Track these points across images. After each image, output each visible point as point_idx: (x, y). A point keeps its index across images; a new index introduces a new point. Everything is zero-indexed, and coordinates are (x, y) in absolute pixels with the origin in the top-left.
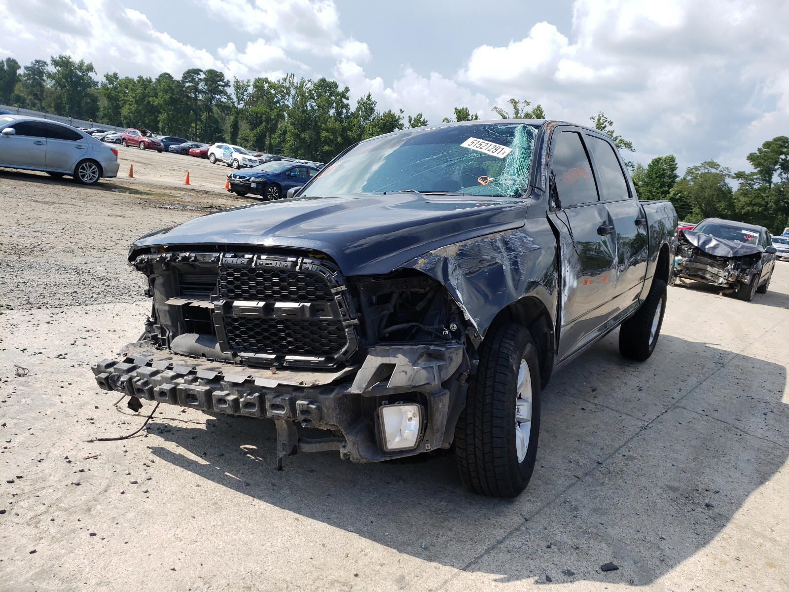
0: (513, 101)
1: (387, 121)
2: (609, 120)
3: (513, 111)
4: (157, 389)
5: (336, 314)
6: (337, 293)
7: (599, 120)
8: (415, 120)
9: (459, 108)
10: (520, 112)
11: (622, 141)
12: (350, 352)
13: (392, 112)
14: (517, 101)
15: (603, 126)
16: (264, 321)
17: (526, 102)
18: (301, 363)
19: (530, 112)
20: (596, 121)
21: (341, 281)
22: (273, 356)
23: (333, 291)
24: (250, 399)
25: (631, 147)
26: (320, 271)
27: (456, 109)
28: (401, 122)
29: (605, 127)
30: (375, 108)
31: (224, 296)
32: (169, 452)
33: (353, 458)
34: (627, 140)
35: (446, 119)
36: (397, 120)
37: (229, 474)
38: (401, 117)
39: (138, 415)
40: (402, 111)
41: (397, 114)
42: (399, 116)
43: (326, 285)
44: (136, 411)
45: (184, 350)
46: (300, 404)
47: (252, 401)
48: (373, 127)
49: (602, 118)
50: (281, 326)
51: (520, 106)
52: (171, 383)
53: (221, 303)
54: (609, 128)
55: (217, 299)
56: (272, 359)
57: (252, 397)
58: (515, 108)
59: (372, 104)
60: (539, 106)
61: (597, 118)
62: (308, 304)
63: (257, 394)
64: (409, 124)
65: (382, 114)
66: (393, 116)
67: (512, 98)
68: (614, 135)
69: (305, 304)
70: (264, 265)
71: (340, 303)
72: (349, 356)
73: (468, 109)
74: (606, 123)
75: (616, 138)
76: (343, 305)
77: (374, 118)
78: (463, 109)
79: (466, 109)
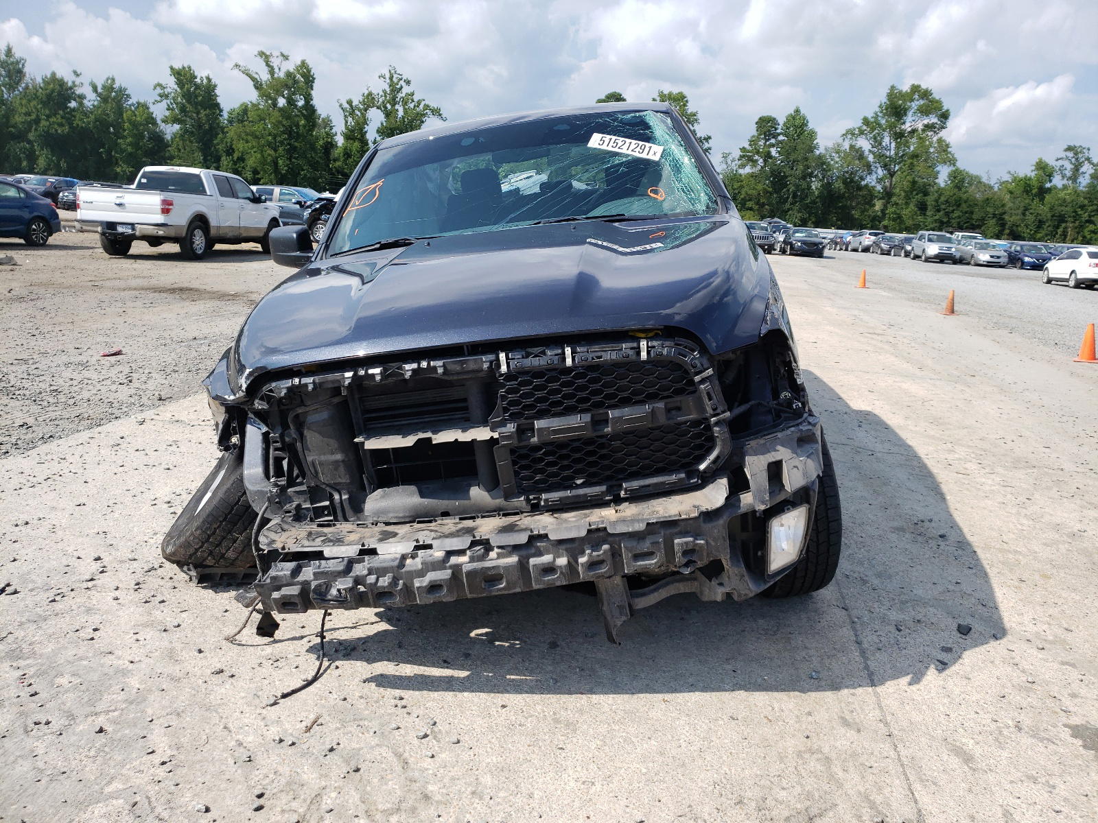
0: (262, 54)
1: (53, 91)
2: (405, 78)
3: (266, 69)
4: (417, 583)
5: (702, 409)
6: (703, 381)
7: (391, 78)
8: (104, 87)
9: (177, 66)
10: (276, 70)
11: (427, 107)
12: (722, 458)
13: (59, 76)
14: (268, 53)
15: (398, 87)
16: (590, 441)
17: (282, 55)
18: (651, 488)
19: (292, 70)
20: (388, 81)
21: (706, 363)
22: (604, 488)
23: (697, 379)
24: (598, 556)
25: (440, 115)
26: (680, 354)
27: (172, 68)
28: (79, 91)
29: (402, 87)
30: (26, 70)
31: (513, 417)
32: (400, 678)
33: (739, 595)
34: (433, 105)
35: (159, 85)
36: (71, 88)
37: (512, 677)
38: (77, 83)
39: (276, 642)
40: (76, 74)
41: (69, 78)
42: (74, 82)
43: (686, 372)
44: (271, 635)
45: (401, 515)
46: (678, 544)
47: (601, 558)
48: (29, 101)
49: (395, 76)
50: (617, 443)
51: (275, 62)
52: (445, 568)
53: (511, 428)
54: (406, 90)
55: (503, 424)
56: (602, 492)
57: (602, 552)
58: (268, 65)
59: (18, 63)
60: (303, 62)
61: (388, 76)
62: (660, 405)
63: (606, 547)
64: (95, 95)
65: (39, 80)
66: (61, 83)
67: (260, 50)
68: (416, 98)
69: (657, 405)
70: (590, 359)
71: (709, 394)
72: (721, 462)
73: (192, 68)
74: (402, 83)
75: (419, 102)
76: (713, 395)
77: (27, 87)
78: (184, 68)
79: (189, 67)
